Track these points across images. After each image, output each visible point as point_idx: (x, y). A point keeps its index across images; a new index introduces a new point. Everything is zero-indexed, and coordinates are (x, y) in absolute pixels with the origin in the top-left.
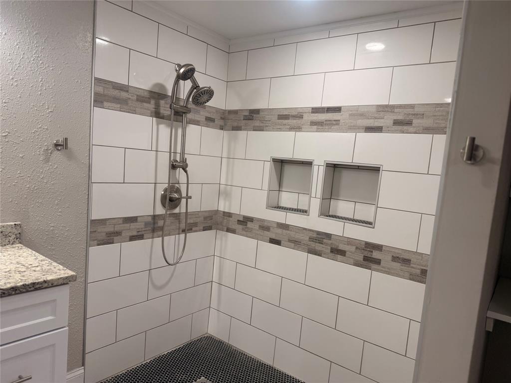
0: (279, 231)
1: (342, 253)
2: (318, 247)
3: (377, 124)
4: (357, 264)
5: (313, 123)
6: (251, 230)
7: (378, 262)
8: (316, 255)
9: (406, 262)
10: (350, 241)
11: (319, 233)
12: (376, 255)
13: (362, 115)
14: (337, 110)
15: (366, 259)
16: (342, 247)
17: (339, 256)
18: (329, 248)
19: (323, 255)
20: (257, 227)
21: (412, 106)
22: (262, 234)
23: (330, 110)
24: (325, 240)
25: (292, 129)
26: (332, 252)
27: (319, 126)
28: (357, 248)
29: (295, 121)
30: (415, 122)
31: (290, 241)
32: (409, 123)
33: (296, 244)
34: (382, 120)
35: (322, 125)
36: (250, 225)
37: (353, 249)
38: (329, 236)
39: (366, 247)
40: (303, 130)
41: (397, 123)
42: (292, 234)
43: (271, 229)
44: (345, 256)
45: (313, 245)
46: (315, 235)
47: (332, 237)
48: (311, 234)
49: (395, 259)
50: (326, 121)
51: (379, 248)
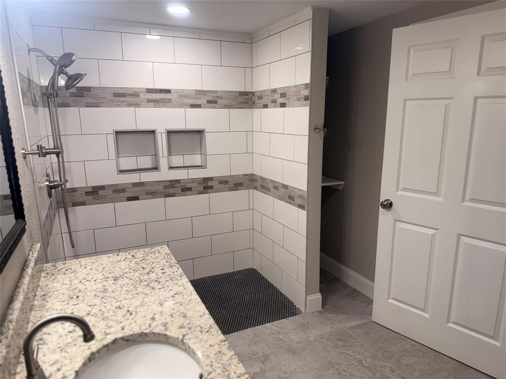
0: (136, 189)
1: (190, 189)
2: (172, 191)
3: (197, 102)
4: (200, 193)
5: (149, 101)
6: (104, 197)
7: (212, 187)
8: (171, 197)
9: (226, 182)
10: (193, 181)
11: (170, 181)
12: (210, 183)
13: (186, 96)
14: (168, 91)
15: (205, 188)
16: (188, 186)
17: (188, 192)
18: (180, 189)
19: (176, 195)
20: (111, 192)
21: (216, 92)
22: (118, 196)
23: (161, 91)
24: (176, 185)
25: (130, 105)
26: (182, 191)
27: (156, 103)
28: (198, 183)
29: (132, 99)
30: (219, 101)
31: (147, 194)
32: (216, 102)
33: (153, 194)
34: (200, 100)
35: (157, 103)
36: (101, 193)
37: (196, 184)
38: (178, 181)
39: (204, 181)
40: (141, 106)
41: (209, 102)
42: (148, 188)
43: (127, 190)
44: (191, 191)
45: (168, 190)
46: (168, 184)
47: (181, 181)
48: (164, 184)
49: (221, 183)
50: (161, 99)
51: (211, 179)
